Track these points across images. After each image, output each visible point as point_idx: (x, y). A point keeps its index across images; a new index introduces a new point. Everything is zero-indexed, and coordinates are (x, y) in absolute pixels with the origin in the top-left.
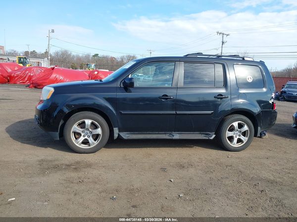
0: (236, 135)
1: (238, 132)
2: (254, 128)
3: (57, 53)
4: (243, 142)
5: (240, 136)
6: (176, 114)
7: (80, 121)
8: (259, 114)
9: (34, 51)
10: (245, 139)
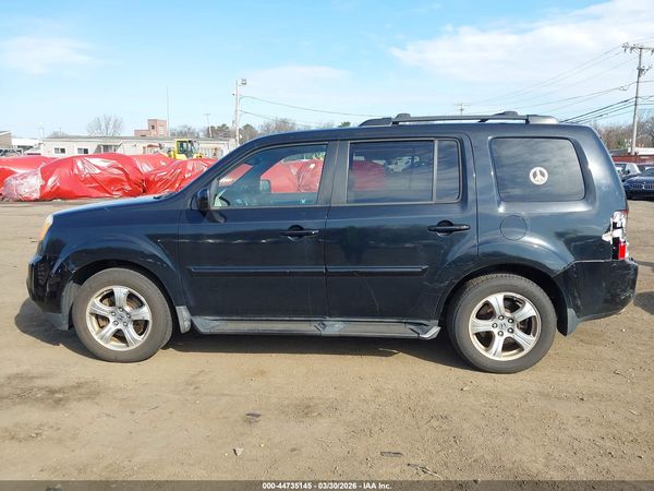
0: (501, 331)
1: (505, 321)
2: (557, 311)
3: (268, 126)
4: (522, 350)
5: (512, 332)
6: (327, 274)
7: (104, 290)
8: (566, 273)
9: (224, 125)
10: (528, 341)
